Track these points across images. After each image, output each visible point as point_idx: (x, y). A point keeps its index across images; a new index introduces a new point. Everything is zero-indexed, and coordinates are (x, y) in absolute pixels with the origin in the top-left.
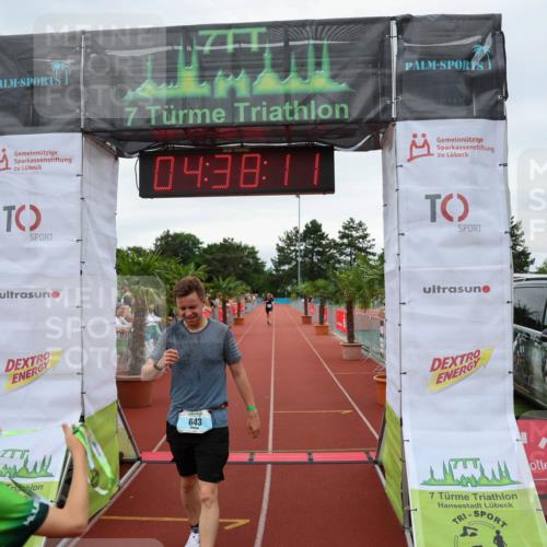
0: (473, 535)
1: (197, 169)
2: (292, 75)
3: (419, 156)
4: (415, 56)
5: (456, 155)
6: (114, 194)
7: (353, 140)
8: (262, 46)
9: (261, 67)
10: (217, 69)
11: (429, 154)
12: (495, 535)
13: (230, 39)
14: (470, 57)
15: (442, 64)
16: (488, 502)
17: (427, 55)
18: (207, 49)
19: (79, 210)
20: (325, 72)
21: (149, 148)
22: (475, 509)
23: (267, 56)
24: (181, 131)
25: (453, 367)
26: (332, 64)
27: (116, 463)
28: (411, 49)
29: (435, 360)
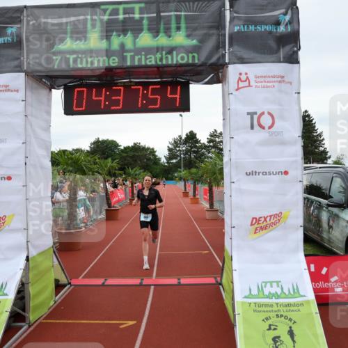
0: (275, 329)
1: (101, 96)
2: (161, 35)
3: (243, 87)
4: (241, 23)
5: (267, 87)
6: (49, 113)
7: (199, 77)
8: (142, 16)
9: (141, 30)
10: (113, 31)
11: (249, 86)
12: (289, 329)
13: (121, 11)
14: (278, 23)
15: (258, 27)
16: (285, 309)
17: (249, 22)
18: (106, 18)
19: (24, 123)
20: (183, 33)
21: (70, 83)
22: (276, 313)
23: (145, 22)
24: (90, 71)
25: (265, 223)
26: (187, 28)
27: (52, 286)
28: (239, 18)
29: (253, 218)
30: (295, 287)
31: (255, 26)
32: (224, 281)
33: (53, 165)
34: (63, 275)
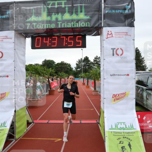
0: (122, 143)
1: (47, 41)
2: (74, 14)
4: (109, 9)
5: (120, 37)
6: (25, 48)
7: (90, 33)
8: (65, 6)
9: (65, 12)
10: (52, 13)
11: (112, 37)
12: (128, 143)
13: (56, 4)
14: (125, 9)
15: (116, 11)
16: (127, 134)
17: (112, 8)
18: (50, 7)
19: (14, 53)
20: (83, 13)
21: (34, 35)
22: (123, 136)
23: (67, 9)
24: (42, 30)
25: (119, 97)
26: (85, 11)
27: (26, 123)
28: (108, 7)
29: (113, 95)
30: (132, 125)
31: (115, 10)
32: (100, 122)
33: (26, 71)
34: (30, 118)
